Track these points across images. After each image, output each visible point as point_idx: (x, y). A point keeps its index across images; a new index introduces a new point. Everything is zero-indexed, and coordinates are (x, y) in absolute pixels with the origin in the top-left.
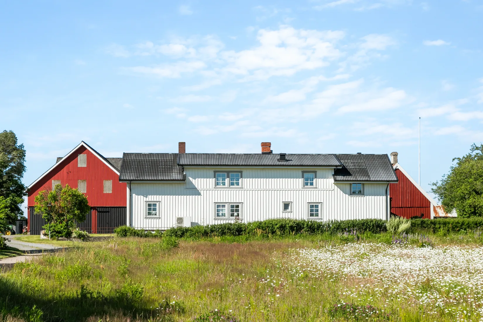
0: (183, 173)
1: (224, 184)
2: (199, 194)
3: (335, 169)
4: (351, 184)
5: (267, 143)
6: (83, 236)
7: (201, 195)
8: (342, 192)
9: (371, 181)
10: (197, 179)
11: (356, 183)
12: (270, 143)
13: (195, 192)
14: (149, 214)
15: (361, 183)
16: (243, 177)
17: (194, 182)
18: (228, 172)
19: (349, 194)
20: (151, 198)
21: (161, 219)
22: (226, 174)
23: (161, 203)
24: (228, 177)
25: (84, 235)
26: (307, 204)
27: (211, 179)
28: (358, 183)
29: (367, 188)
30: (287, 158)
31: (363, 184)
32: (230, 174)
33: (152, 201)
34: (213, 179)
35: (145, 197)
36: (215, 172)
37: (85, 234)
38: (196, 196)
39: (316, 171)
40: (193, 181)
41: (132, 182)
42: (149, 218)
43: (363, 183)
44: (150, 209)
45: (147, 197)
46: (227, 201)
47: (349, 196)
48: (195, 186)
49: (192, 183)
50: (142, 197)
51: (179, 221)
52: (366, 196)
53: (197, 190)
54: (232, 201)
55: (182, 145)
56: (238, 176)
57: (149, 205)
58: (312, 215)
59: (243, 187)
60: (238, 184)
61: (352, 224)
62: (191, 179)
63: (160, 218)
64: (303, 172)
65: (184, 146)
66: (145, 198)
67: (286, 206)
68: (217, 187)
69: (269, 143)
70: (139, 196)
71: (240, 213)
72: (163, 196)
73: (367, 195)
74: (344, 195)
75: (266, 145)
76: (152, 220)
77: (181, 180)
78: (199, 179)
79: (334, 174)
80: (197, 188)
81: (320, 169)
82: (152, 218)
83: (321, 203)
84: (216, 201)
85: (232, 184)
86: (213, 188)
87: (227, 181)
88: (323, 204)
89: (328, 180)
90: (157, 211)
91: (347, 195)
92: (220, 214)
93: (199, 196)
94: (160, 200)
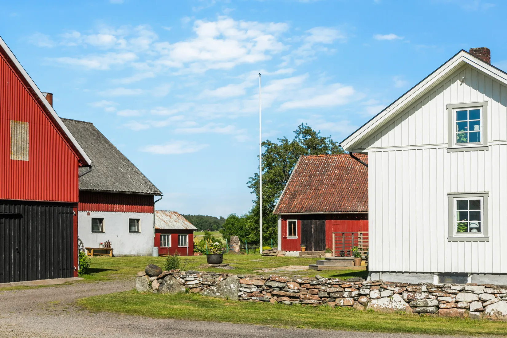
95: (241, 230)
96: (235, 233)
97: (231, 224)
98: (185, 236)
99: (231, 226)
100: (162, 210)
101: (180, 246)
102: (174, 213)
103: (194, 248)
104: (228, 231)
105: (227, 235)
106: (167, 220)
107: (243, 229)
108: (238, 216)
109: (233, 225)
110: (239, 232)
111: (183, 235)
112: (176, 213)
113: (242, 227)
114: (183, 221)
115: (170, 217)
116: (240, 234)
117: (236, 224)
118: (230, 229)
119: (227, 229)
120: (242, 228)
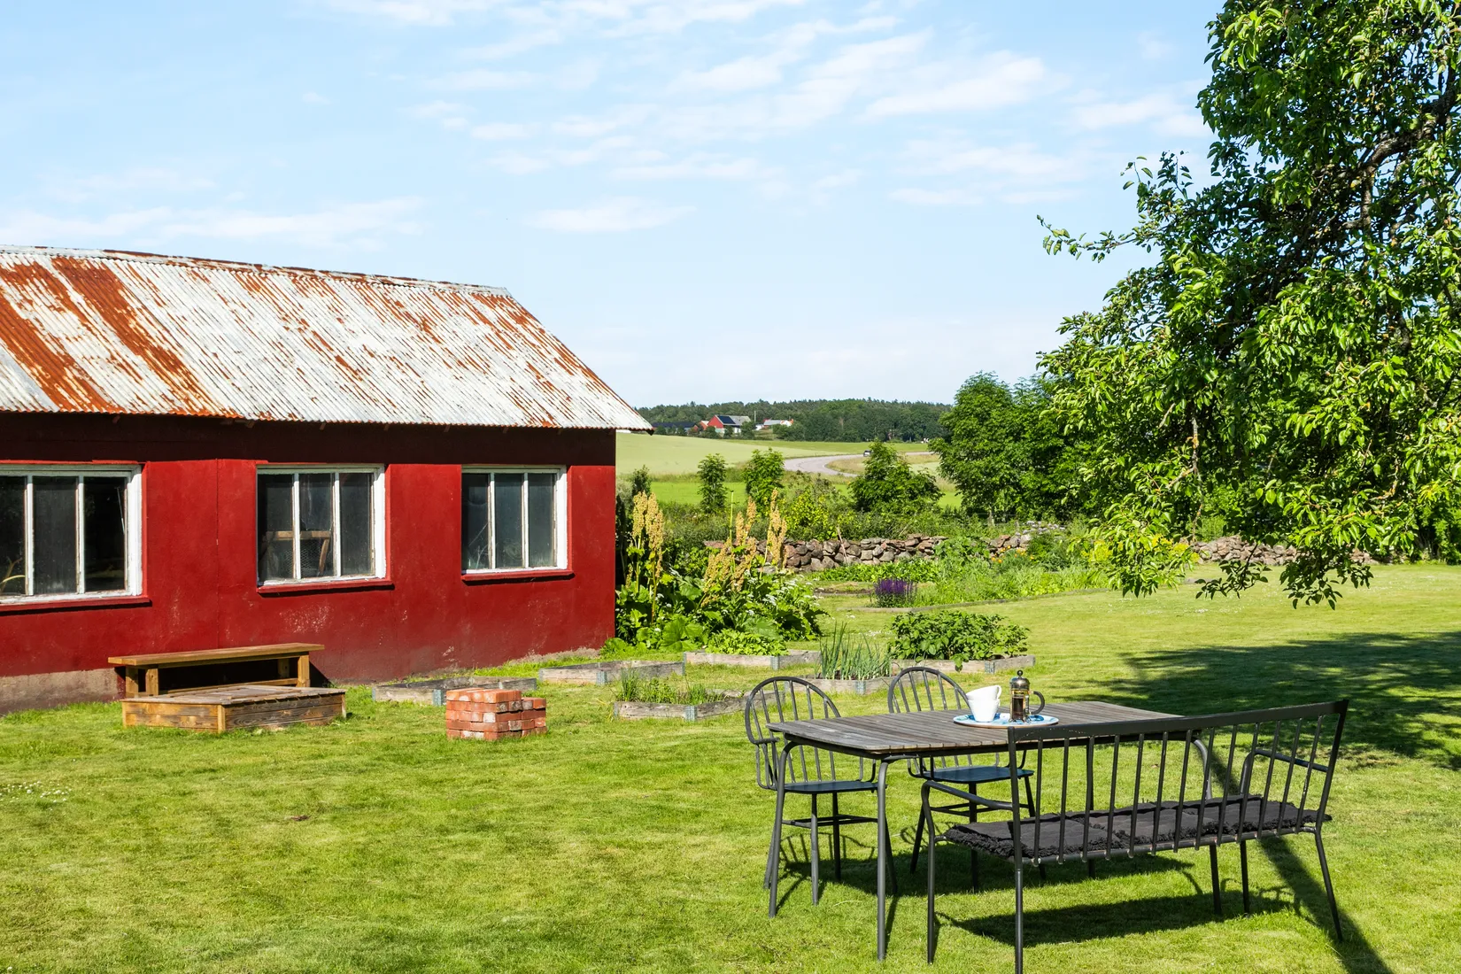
95: (1017, 439)
96: (991, 451)
97: (977, 416)
98: (543, 484)
99: (973, 423)
100: (369, 271)
101: (486, 563)
102: (478, 305)
103: (620, 581)
104: (962, 443)
105: (960, 459)
106: (373, 345)
107: (1027, 436)
108: (1007, 382)
109: (982, 419)
110: (1010, 447)
111: (519, 479)
112: (493, 301)
113: (1023, 430)
114: (538, 366)
115: (424, 325)
116: (1011, 456)
117: (994, 413)
118: (970, 434)
119: (960, 437)
120: (1019, 434)
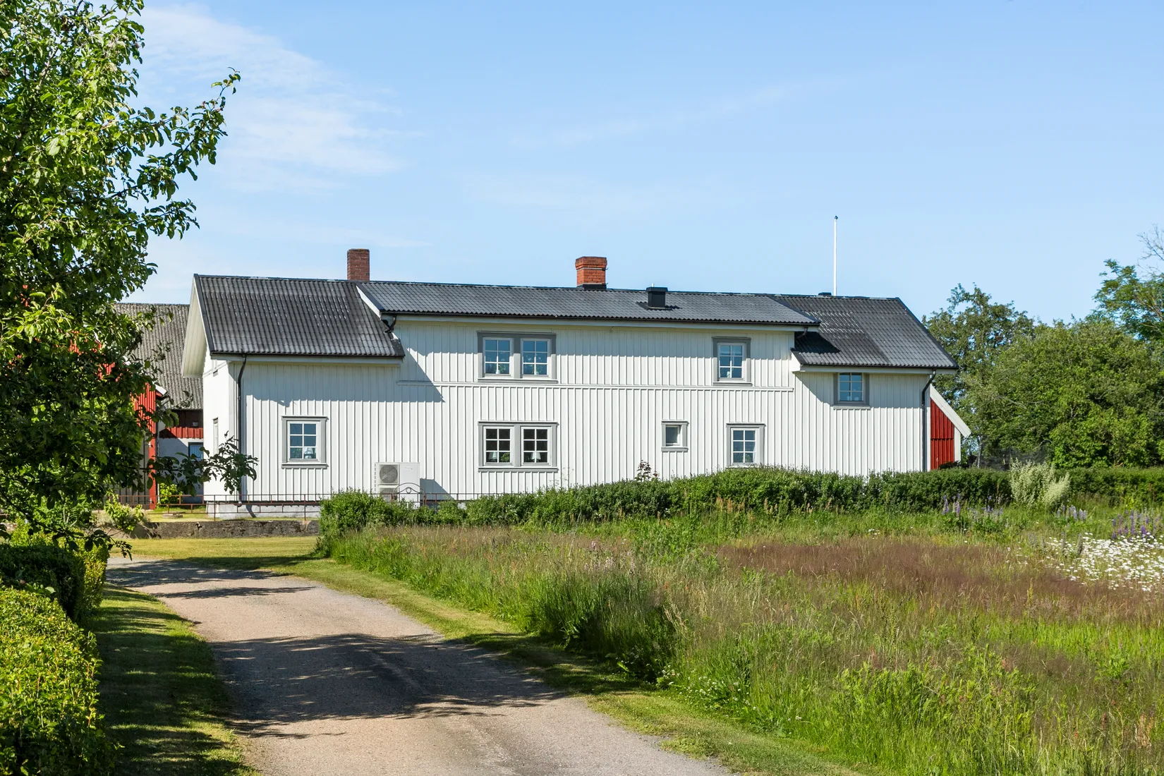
0: (391, 337)
1: (505, 371)
2: (438, 398)
3: (797, 334)
4: (835, 375)
5: (598, 258)
6: (133, 520)
7: (443, 401)
8: (814, 397)
9: (892, 367)
10: (431, 355)
11: (849, 374)
12: (604, 260)
13: (426, 391)
14: (296, 454)
15: (860, 374)
16: (557, 351)
17: (422, 363)
18: (517, 336)
19: (832, 403)
20: (302, 408)
21: (329, 468)
22: (511, 341)
23: (329, 422)
24: (517, 350)
25: (134, 517)
26: (725, 429)
27: (470, 356)
28: (854, 374)
29: (876, 387)
30: (668, 302)
31: (867, 375)
32: (522, 341)
33: (303, 415)
34: (476, 356)
35: (282, 404)
36: (481, 335)
37: (137, 515)
38: (430, 405)
39: (750, 339)
40: (421, 360)
41: (249, 359)
42: (296, 467)
43: (862, 373)
44: (295, 441)
45: (287, 405)
46: (515, 419)
47: (832, 408)
48: (424, 374)
49: (416, 365)
50: (274, 404)
51: (385, 476)
52: (872, 409)
53: (432, 385)
54: (529, 420)
55: (359, 259)
56: (543, 347)
57: (295, 429)
58: (738, 458)
59: (559, 379)
60: (543, 371)
61: (937, 484)
62: (413, 353)
63: (327, 466)
64: (716, 340)
65: (364, 259)
66: (282, 408)
67: (671, 432)
68: (485, 378)
69: (602, 258)
70: (266, 403)
71: (549, 451)
72: (335, 403)
73: (876, 407)
74: (820, 403)
75: (593, 266)
76: (305, 472)
77: (390, 357)
78: (438, 355)
79: (793, 347)
80: (432, 380)
81: (759, 332)
82: (303, 467)
83: (762, 427)
84: (485, 419)
85: (528, 371)
86: (476, 380)
87: (514, 361)
88: (766, 428)
89: (779, 362)
90: (318, 447)
91: (827, 405)
92: (494, 456)
93: (438, 405)
94: (327, 414)
